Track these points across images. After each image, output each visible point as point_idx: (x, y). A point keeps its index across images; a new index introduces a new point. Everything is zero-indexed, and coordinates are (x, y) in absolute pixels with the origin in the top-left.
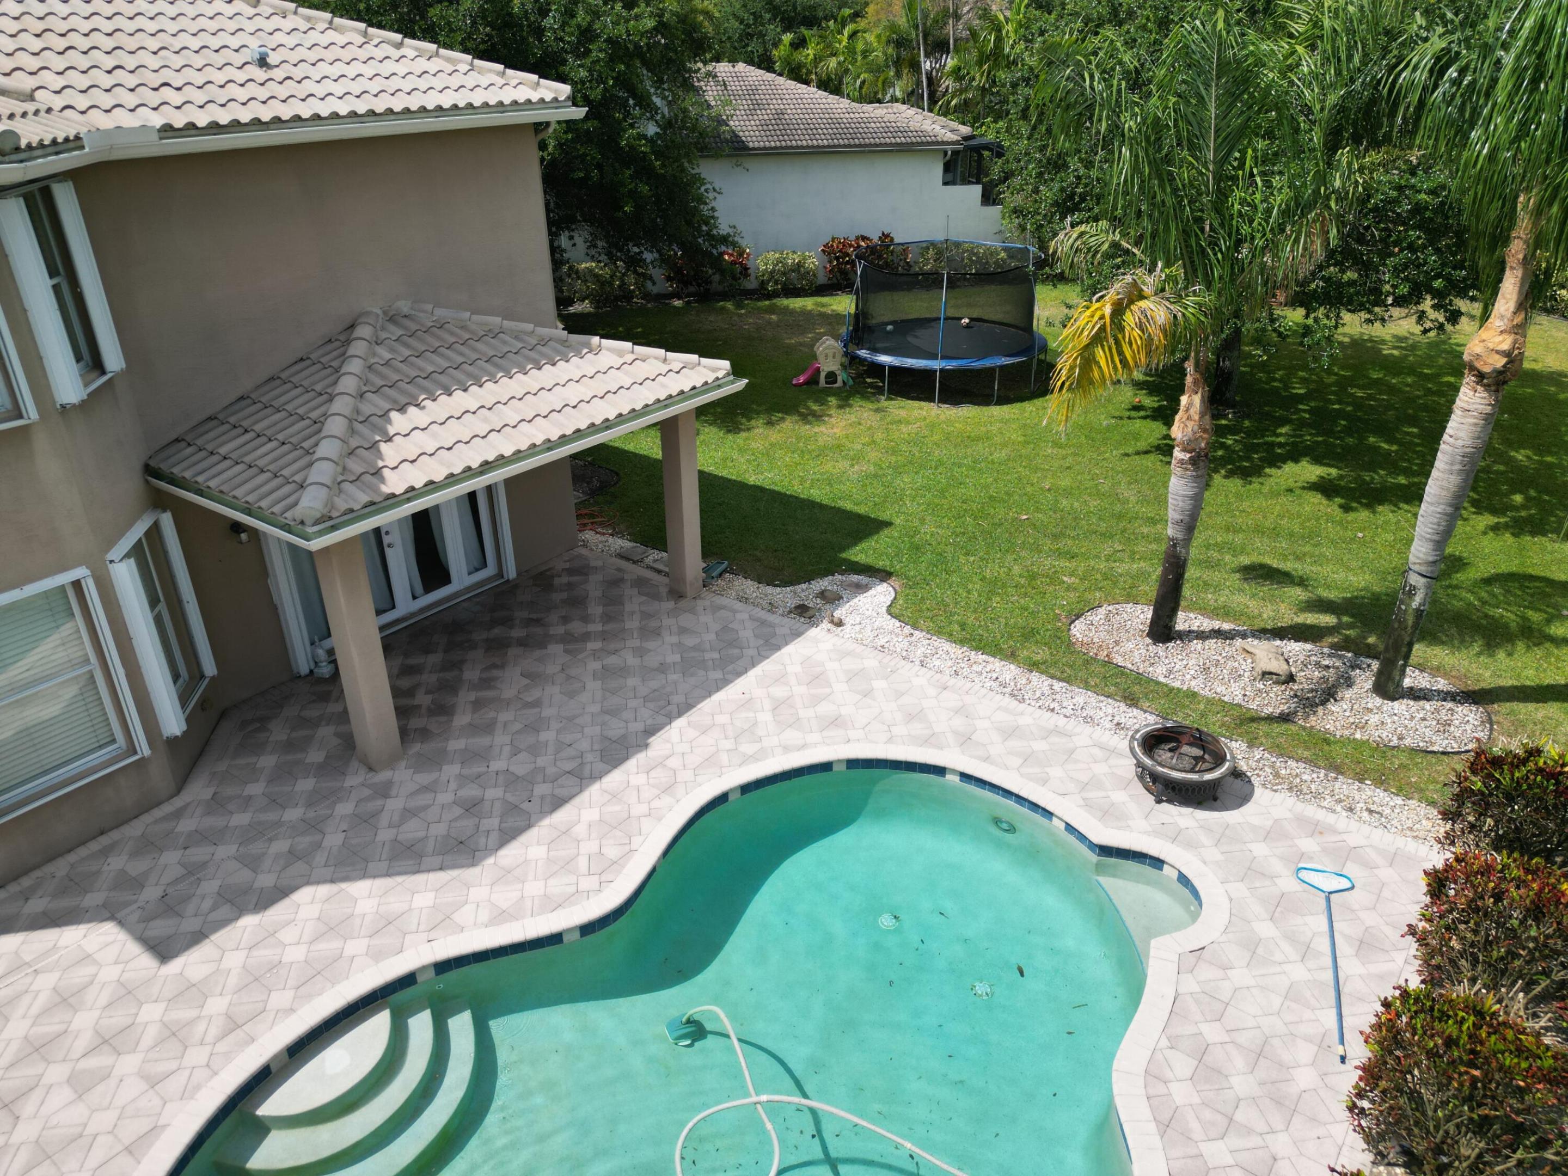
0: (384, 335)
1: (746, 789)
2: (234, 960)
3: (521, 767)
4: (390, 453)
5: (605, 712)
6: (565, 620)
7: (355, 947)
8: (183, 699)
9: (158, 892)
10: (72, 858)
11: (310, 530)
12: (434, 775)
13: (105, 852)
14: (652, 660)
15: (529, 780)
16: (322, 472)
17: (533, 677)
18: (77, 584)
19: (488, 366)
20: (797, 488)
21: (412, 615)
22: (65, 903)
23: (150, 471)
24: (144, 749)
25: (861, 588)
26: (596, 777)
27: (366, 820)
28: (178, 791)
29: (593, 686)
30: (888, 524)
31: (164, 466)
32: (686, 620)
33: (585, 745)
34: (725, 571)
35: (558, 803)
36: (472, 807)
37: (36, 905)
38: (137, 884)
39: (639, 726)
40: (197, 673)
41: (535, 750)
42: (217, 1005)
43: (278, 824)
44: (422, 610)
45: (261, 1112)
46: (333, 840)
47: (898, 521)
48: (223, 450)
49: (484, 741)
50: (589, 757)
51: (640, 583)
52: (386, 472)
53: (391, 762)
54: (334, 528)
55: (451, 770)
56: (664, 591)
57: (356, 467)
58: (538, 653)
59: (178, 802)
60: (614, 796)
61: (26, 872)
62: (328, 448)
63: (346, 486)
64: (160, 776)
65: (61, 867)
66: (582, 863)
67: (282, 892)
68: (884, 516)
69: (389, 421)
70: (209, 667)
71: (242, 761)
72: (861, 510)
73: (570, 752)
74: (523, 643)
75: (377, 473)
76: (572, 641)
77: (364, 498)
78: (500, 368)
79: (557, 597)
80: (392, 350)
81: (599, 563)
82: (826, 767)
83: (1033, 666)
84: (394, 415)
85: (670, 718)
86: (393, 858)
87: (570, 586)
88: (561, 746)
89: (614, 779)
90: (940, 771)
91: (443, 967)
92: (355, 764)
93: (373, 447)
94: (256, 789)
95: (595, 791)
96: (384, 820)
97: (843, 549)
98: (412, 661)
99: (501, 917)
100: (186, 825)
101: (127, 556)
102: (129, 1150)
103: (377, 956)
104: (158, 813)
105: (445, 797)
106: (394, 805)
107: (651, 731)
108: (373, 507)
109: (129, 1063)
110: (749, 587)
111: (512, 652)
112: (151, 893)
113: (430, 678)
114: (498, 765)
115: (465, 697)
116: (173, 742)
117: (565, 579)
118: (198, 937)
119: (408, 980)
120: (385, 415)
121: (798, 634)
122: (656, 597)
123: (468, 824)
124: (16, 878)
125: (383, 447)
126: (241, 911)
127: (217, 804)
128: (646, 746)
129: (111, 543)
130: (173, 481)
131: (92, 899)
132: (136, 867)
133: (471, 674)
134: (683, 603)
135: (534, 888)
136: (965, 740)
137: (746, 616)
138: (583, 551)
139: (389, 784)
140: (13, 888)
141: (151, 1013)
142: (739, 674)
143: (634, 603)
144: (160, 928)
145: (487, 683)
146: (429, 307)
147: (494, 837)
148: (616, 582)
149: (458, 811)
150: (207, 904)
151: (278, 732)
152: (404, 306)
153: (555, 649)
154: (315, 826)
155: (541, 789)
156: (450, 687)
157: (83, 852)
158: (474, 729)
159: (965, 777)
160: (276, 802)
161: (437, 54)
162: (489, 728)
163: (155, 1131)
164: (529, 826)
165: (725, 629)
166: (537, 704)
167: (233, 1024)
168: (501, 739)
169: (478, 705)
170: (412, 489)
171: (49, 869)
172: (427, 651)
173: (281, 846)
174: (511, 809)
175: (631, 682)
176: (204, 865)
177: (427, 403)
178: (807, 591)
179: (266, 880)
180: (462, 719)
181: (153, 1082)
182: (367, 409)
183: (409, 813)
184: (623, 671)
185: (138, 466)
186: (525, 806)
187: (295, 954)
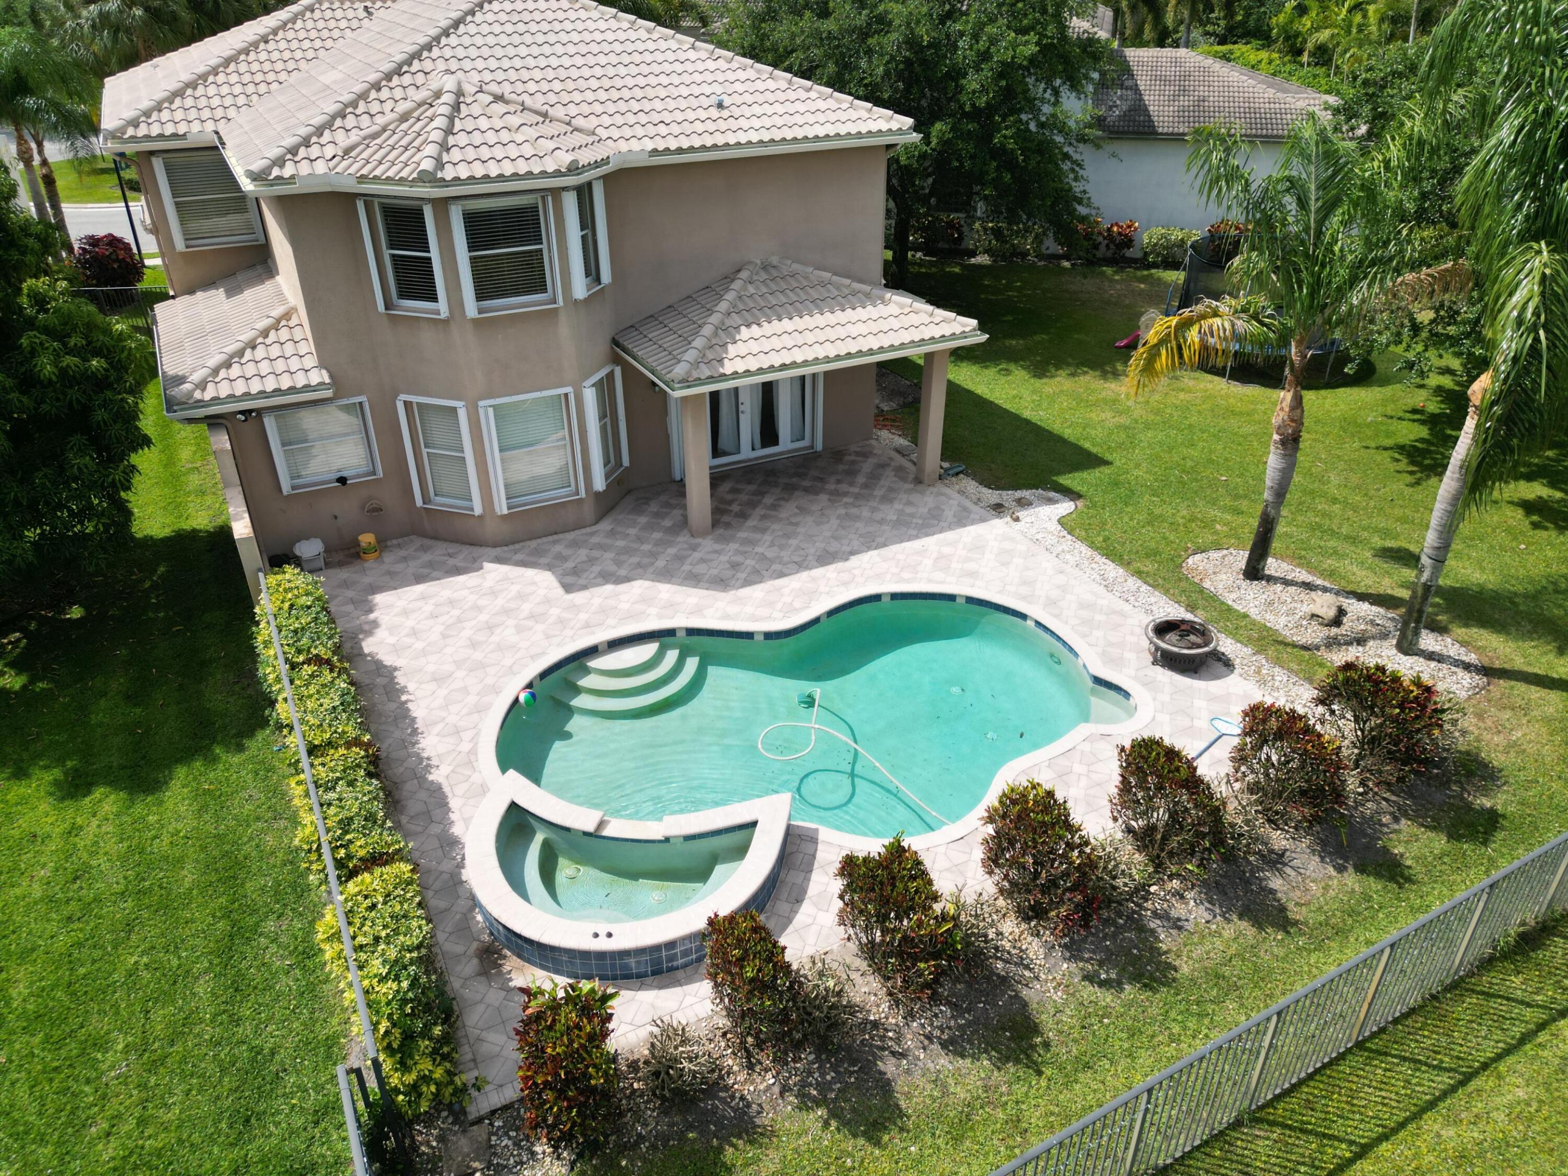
0: (755, 278)
1: (895, 596)
2: (597, 601)
3: (769, 554)
4: (732, 350)
5: (833, 537)
6: (839, 482)
7: (653, 611)
8: (607, 476)
9: (572, 565)
10: (539, 541)
11: (677, 386)
12: (723, 547)
13: (555, 542)
14: (879, 516)
15: (772, 561)
16: (691, 355)
17: (802, 510)
18: (566, 395)
19: (811, 305)
20: (1057, 427)
21: (750, 460)
22: (531, 559)
23: (615, 342)
24: (583, 494)
25: (1051, 501)
26: (809, 568)
27: (680, 559)
28: (596, 523)
29: (834, 522)
30: (1107, 463)
31: (621, 340)
32: (915, 497)
33: (812, 551)
34: (961, 472)
35: (782, 575)
36: (735, 566)
37: (519, 557)
38: (565, 559)
39: (848, 549)
40: (619, 462)
41: (782, 547)
42: (583, 616)
43: (637, 550)
44: (756, 459)
45: (589, 664)
46: (660, 563)
47: (1118, 463)
48: (650, 336)
49: (758, 536)
50: (810, 558)
51: (900, 470)
52: (726, 361)
53: (703, 534)
54: (689, 387)
55: (733, 546)
56: (911, 476)
57: (710, 355)
58: (812, 497)
59: (594, 528)
60: (814, 580)
61: (518, 542)
62: (698, 343)
63: (702, 365)
64: (588, 511)
65: (533, 544)
66: (779, 606)
67: (628, 579)
68: (1108, 457)
69: (739, 332)
70: (626, 462)
71: (630, 517)
72: (1094, 450)
73: (802, 552)
74: (807, 490)
75: (721, 361)
76: (836, 495)
77: (708, 373)
78: (817, 307)
79: (841, 467)
80: (757, 288)
81: (880, 452)
82: (951, 598)
83: (1139, 574)
84: (743, 328)
85: (869, 549)
86: (685, 579)
87: (853, 462)
88: (798, 548)
89: (818, 572)
90: (1023, 616)
91: (691, 632)
92: (686, 531)
93: (724, 346)
94: (632, 531)
95: (804, 575)
96: (689, 560)
97: (1060, 473)
98: (739, 486)
99: (726, 617)
100: (595, 540)
101: (593, 385)
102: (532, 657)
103: (660, 617)
104: (583, 531)
105: (724, 558)
106: (697, 555)
107: (853, 553)
108: (712, 379)
109: (540, 627)
110: (971, 486)
111: (797, 493)
112: (570, 565)
113: (744, 497)
114: (759, 549)
115: (759, 511)
116: (598, 494)
117: (852, 458)
118: (584, 587)
119: (671, 632)
120: (737, 328)
121: (983, 520)
122: (904, 479)
123: (729, 573)
124: (513, 543)
125: (730, 346)
126: (607, 581)
127: (612, 534)
128: (847, 559)
129: (587, 377)
130: (625, 350)
131: (544, 561)
132: (566, 552)
133: (768, 500)
134: (920, 487)
135: (749, 609)
136: (1051, 603)
137: (956, 503)
138: (873, 442)
139: (699, 545)
140: (511, 547)
141: (555, 611)
142: (927, 535)
143: (888, 479)
144: (569, 579)
145: (774, 507)
146: (789, 262)
147: (740, 582)
148: (883, 466)
149: (728, 566)
150: (592, 576)
151: (654, 507)
152: (774, 260)
153: (823, 497)
154: (654, 555)
155: (776, 567)
156: (753, 505)
157: (545, 540)
158: (755, 529)
159: (1038, 624)
160: (640, 540)
161: (831, 96)
162: (764, 530)
163: (544, 653)
164: (761, 582)
165: (938, 508)
166: (797, 524)
167: (587, 625)
168: (768, 538)
169: (764, 517)
170: (736, 373)
171: (528, 543)
172: (749, 483)
173: (635, 560)
174: (757, 572)
175: (858, 525)
176: (597, 559)
177: (765, 324)
178: (1008, 496)
179: (623, 572)
180: (751, 523)
181: (548, 637)
182: (728, 322)
183: (703, 561)
184: (857, 518)
185: (609, 338)
186: (764, 573)
187: (624, 606)
